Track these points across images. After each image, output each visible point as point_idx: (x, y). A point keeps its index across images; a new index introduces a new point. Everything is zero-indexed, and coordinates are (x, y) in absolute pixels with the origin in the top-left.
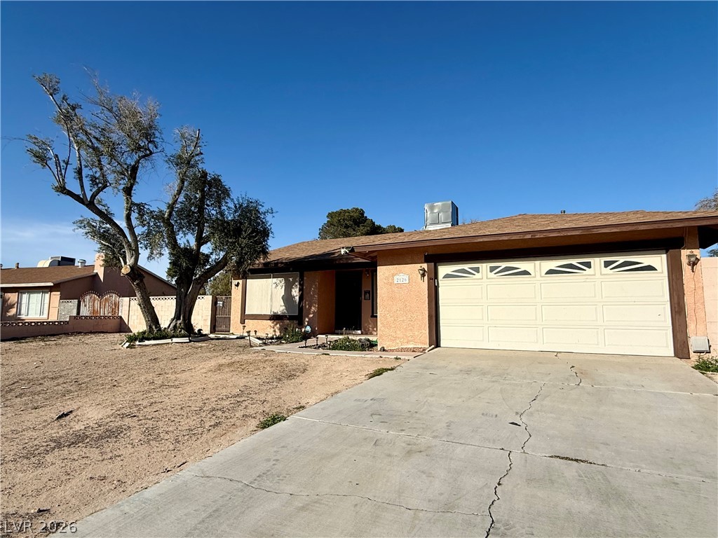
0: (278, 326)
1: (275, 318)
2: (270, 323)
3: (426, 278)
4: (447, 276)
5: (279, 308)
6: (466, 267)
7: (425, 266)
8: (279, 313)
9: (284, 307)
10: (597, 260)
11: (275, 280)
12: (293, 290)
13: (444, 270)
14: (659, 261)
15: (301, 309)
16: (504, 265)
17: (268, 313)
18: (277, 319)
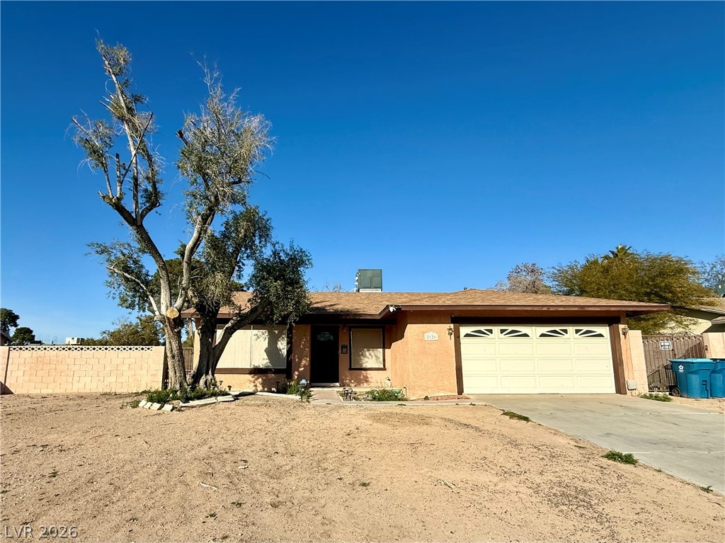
0: (260, 380)
1: (256, 371)
2: (249, 377)
3: (453, 336)
4: (467, 335)
5: (262, 361)
6: (482, 328)
7: (452, 326)
8: (261, 367)
9: (268, 361)
10: (571, 328)
11: (256, 332)
12: (279, 343)
13: (464, 330)
14: (604, 330)
15: (289, 363)
16: (510, 328)
17: (248, 367)
18: (260, 373)
